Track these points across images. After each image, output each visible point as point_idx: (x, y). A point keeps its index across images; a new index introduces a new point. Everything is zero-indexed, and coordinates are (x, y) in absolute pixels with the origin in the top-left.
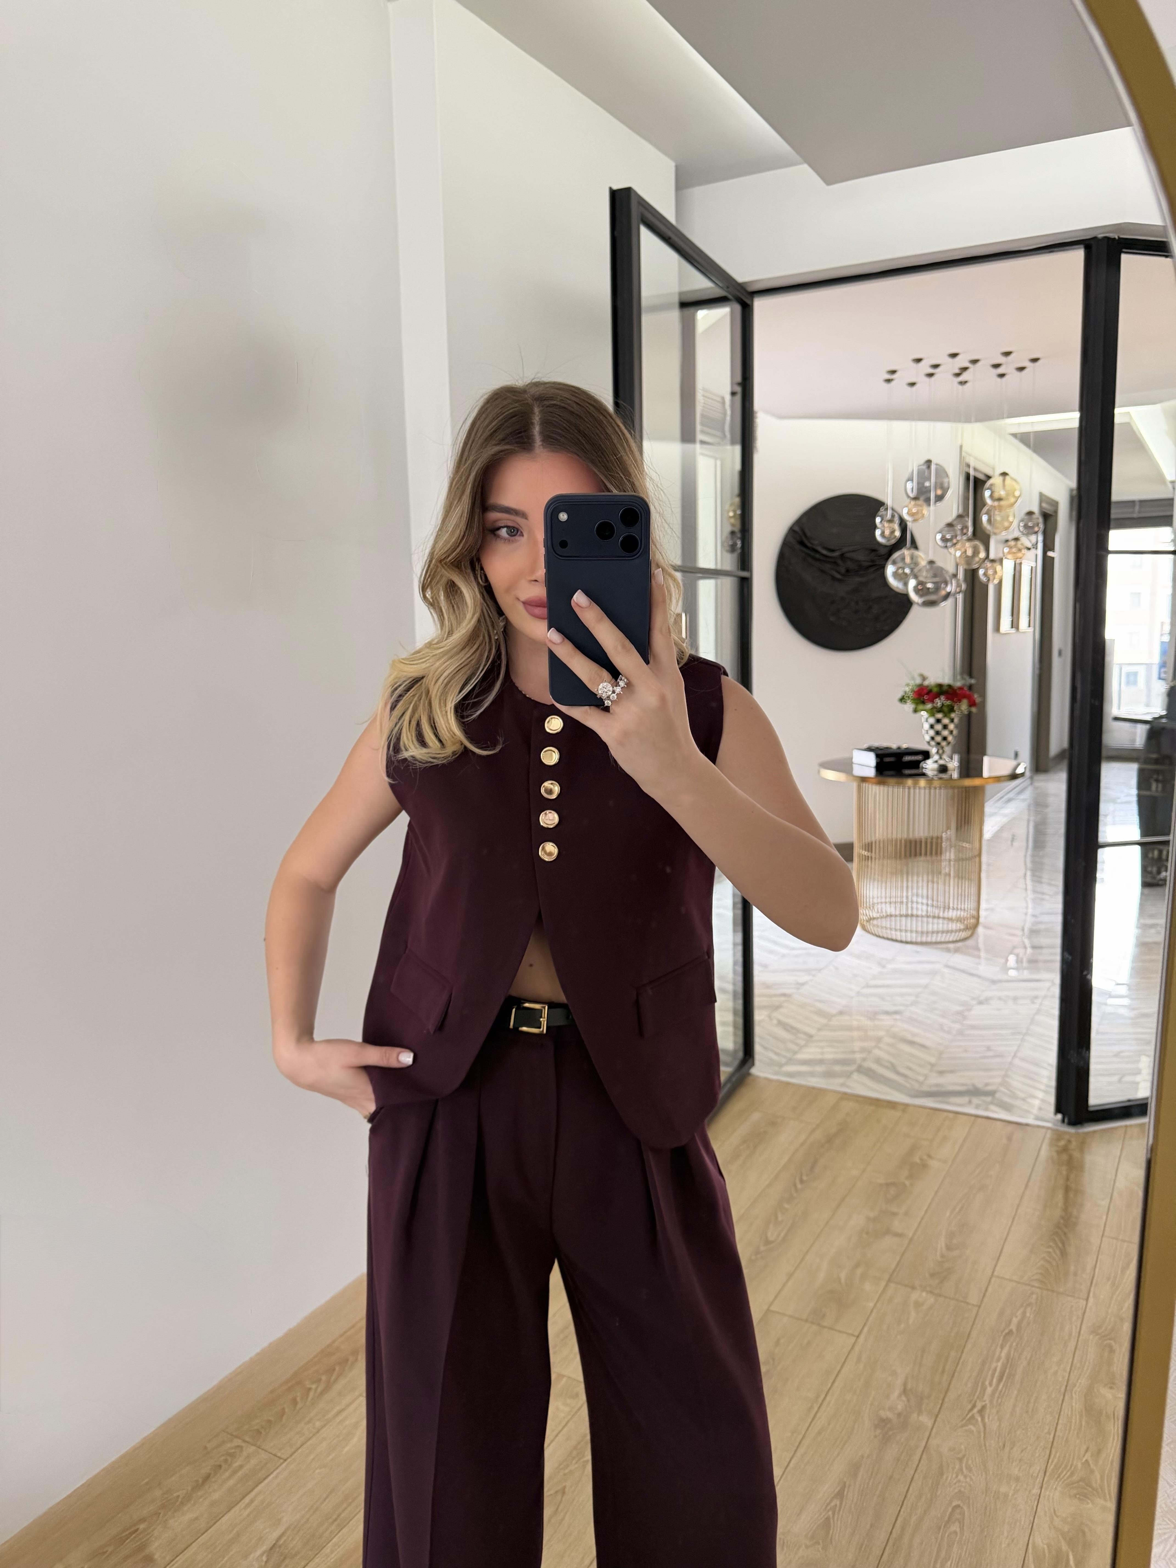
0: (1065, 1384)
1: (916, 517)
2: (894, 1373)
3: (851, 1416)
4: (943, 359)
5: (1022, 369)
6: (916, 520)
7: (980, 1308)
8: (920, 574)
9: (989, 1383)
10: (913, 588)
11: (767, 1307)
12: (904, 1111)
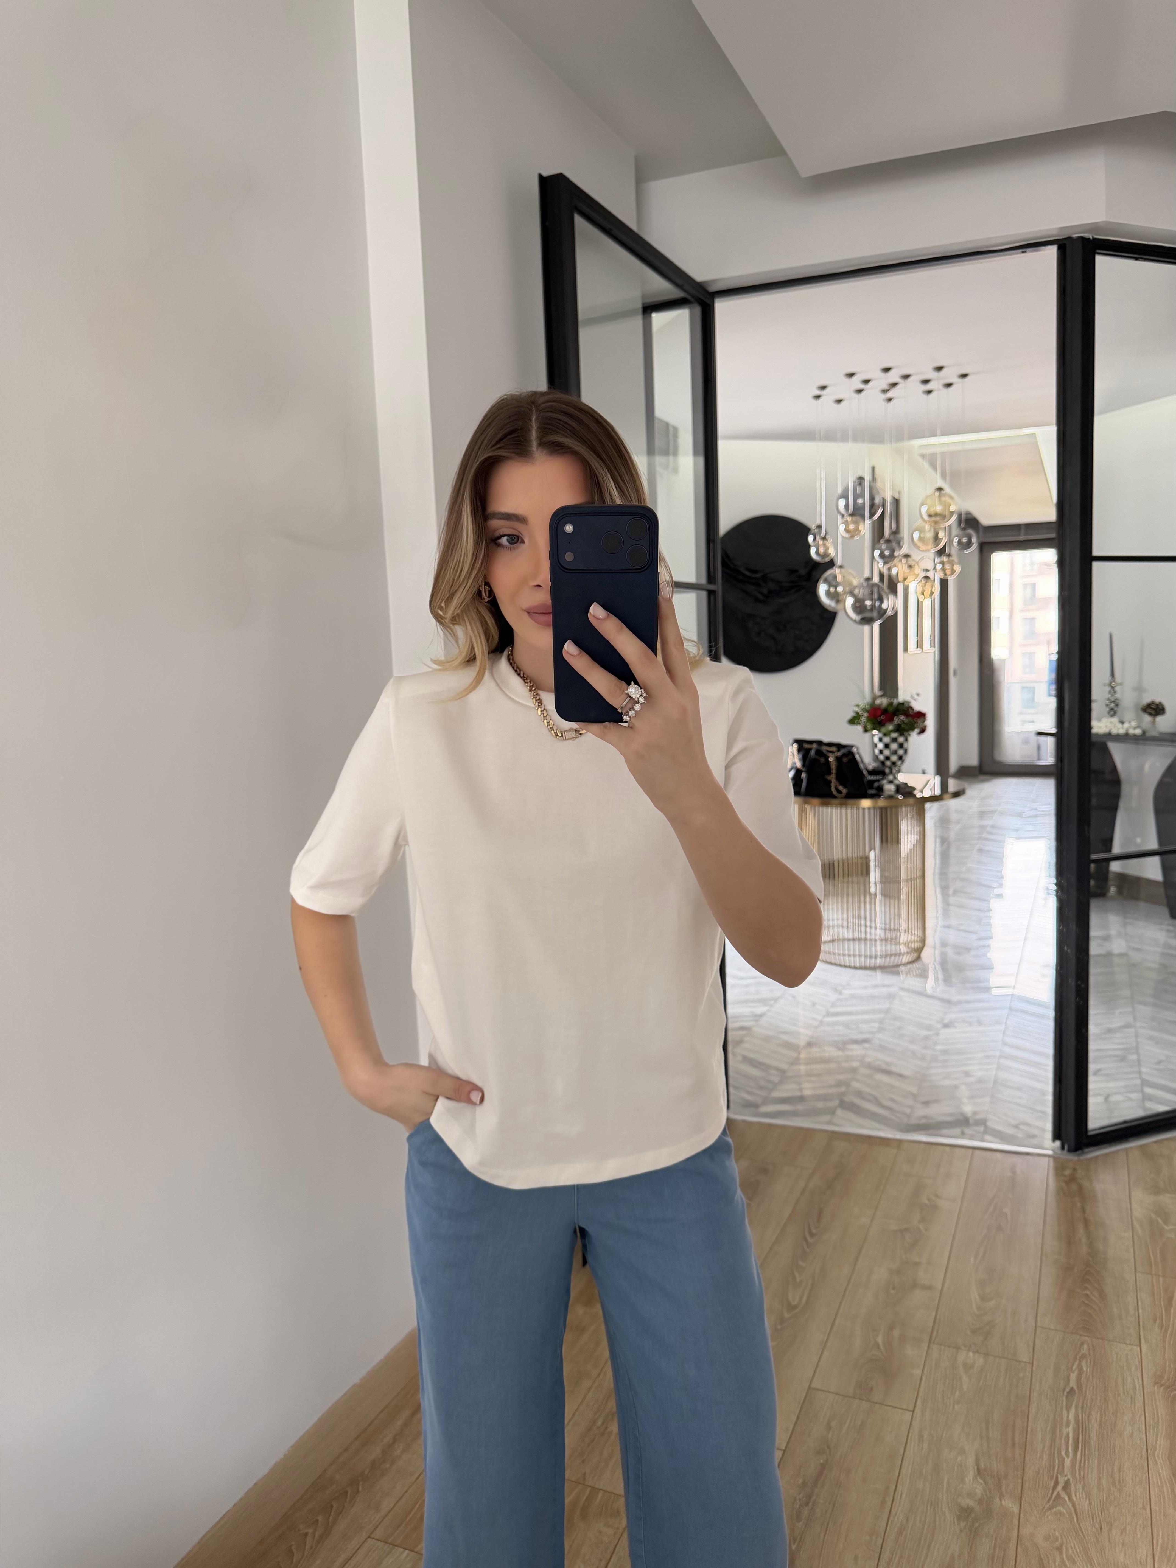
1: (852, 534)
2: (962, 1451)
3: (929, 1506)
4: (874, 373)
5: (949, 385)
6: (852, 537)
7: (1032, 1366)
8: (856, 592)
9: (1066, 1454)
10: (851, 606)
11: (808, 1384)
12: (899, 1148)
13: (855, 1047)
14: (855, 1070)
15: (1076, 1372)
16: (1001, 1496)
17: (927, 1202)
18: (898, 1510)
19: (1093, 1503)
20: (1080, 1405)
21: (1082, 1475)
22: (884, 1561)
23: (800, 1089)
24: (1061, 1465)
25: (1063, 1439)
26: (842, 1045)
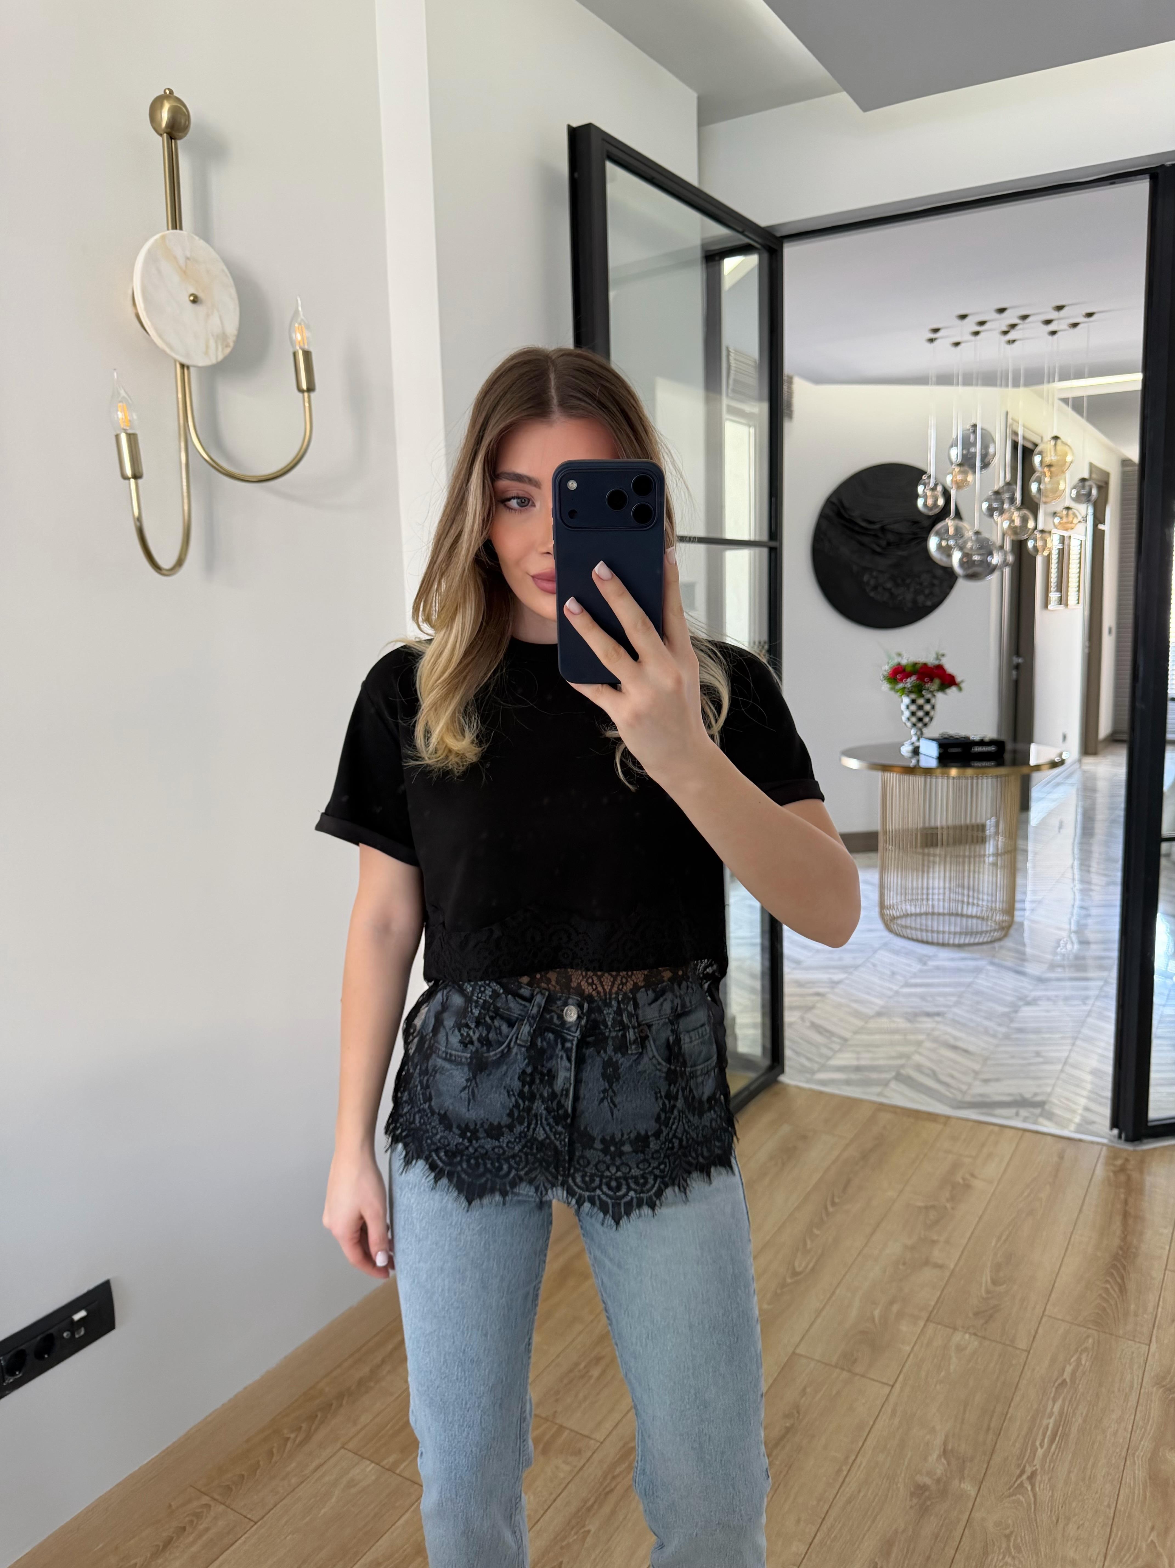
0: (1127, 1446)
1: (960, 485)
2: (933, 1431)
3: (885, 1481)
4: (989, 315)
5: (1075, 325)
7: (1029, 1354)
8: (968, 546)
9: (1040, 1444)
10: (958, 560)
11: (792, 1350)
12: (945, 1124)
13: (925, 1019)
14: (919, 1043)
15: (1074, 1364)
16: (962, 1479)
17: (961, 1181)
18: (851, 1480)
19: (1056, 1495)
20: (1069, 1398)
21: (1052, 1466)
22: (825, 1526)
23: (858, 1059)
24: (1032, 1455)
25: (1041, 1430)
26: (913, 1016)
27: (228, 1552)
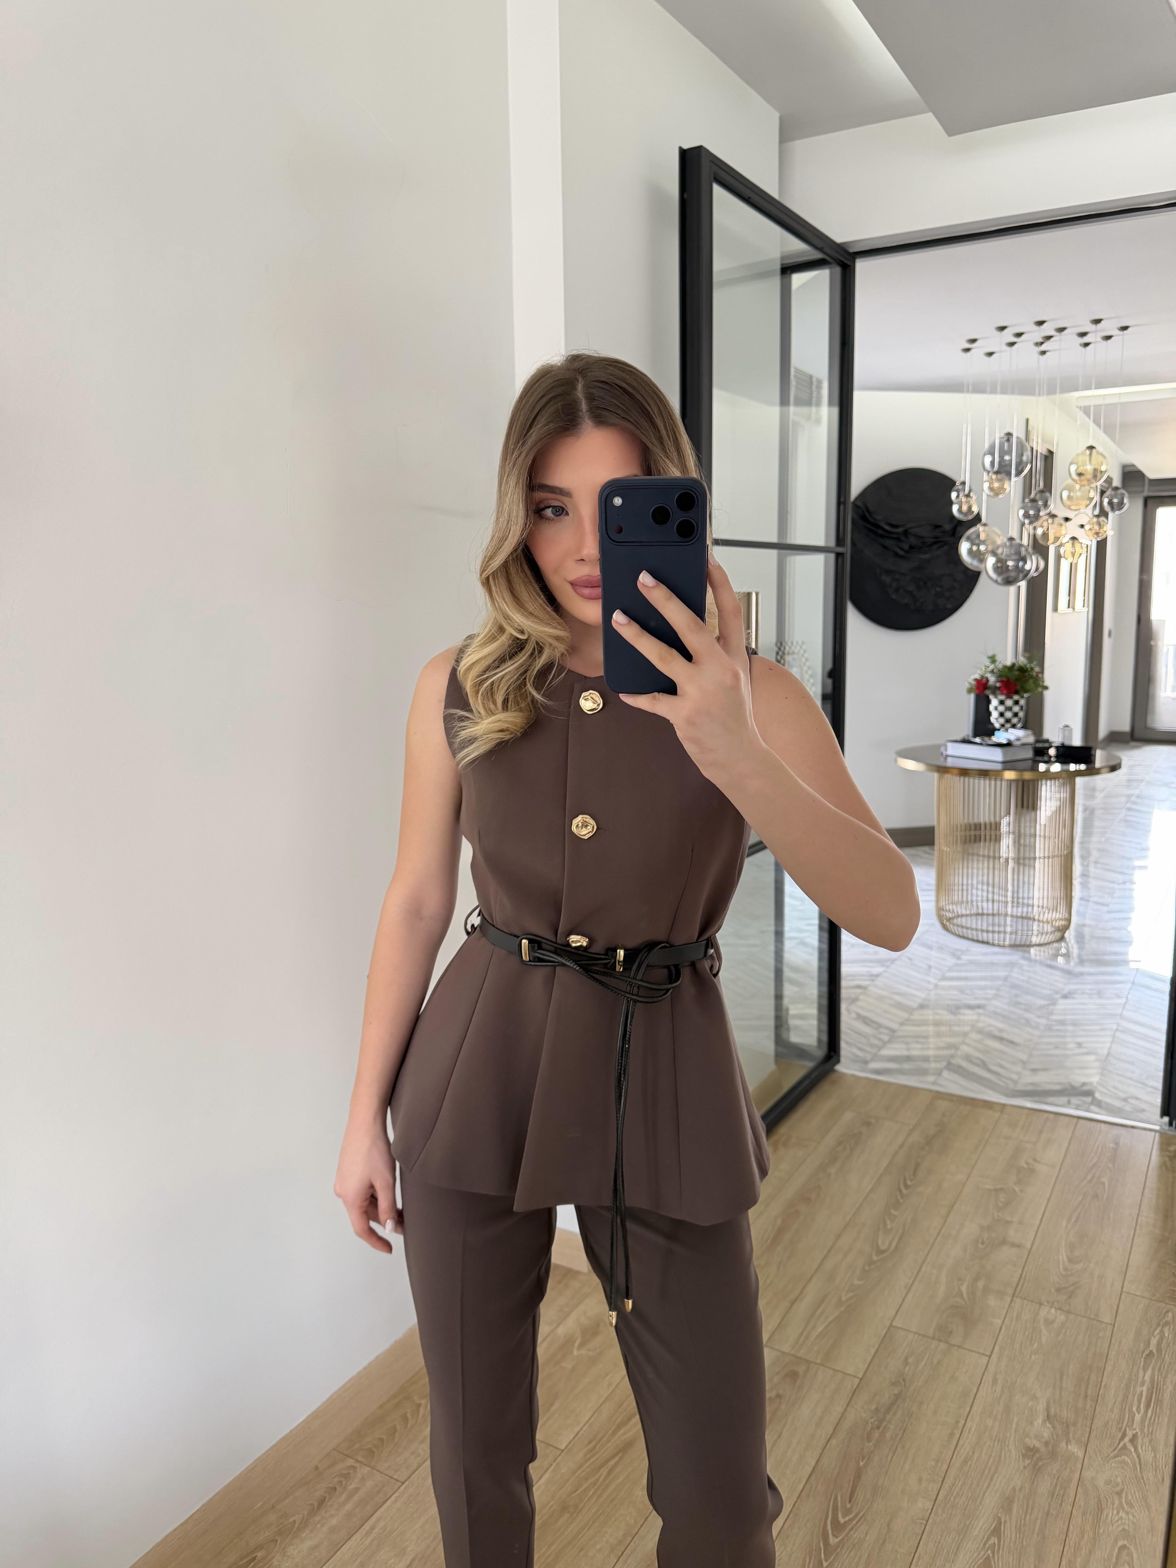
1: (996, 492)
2: (1034, 1398)
3: (996, 1444)
4: (1028, 327)
5: (1108, 338)
6: (997, 494)
7: (1114, 1327)
8: (1000, 551)
9: (1137, 1410)
10: (992, 566)
11: (890, 1322)
12: (1002, 1112)
13: (968, 1011)
14: (965, 1034)
15: (1157, 1337)
16: (1068, 1442)
17: (1025, 1166)
18: (965, 1442)
19: (1158, 1457)
20: (1157, 1368)
21: (1151, 1430)
22: (947, 1485)
23: (908, 1049)
24: (1131, 1420)
25: (1136, 1397)
26: (955, 1009)
27: (382, 1509)
